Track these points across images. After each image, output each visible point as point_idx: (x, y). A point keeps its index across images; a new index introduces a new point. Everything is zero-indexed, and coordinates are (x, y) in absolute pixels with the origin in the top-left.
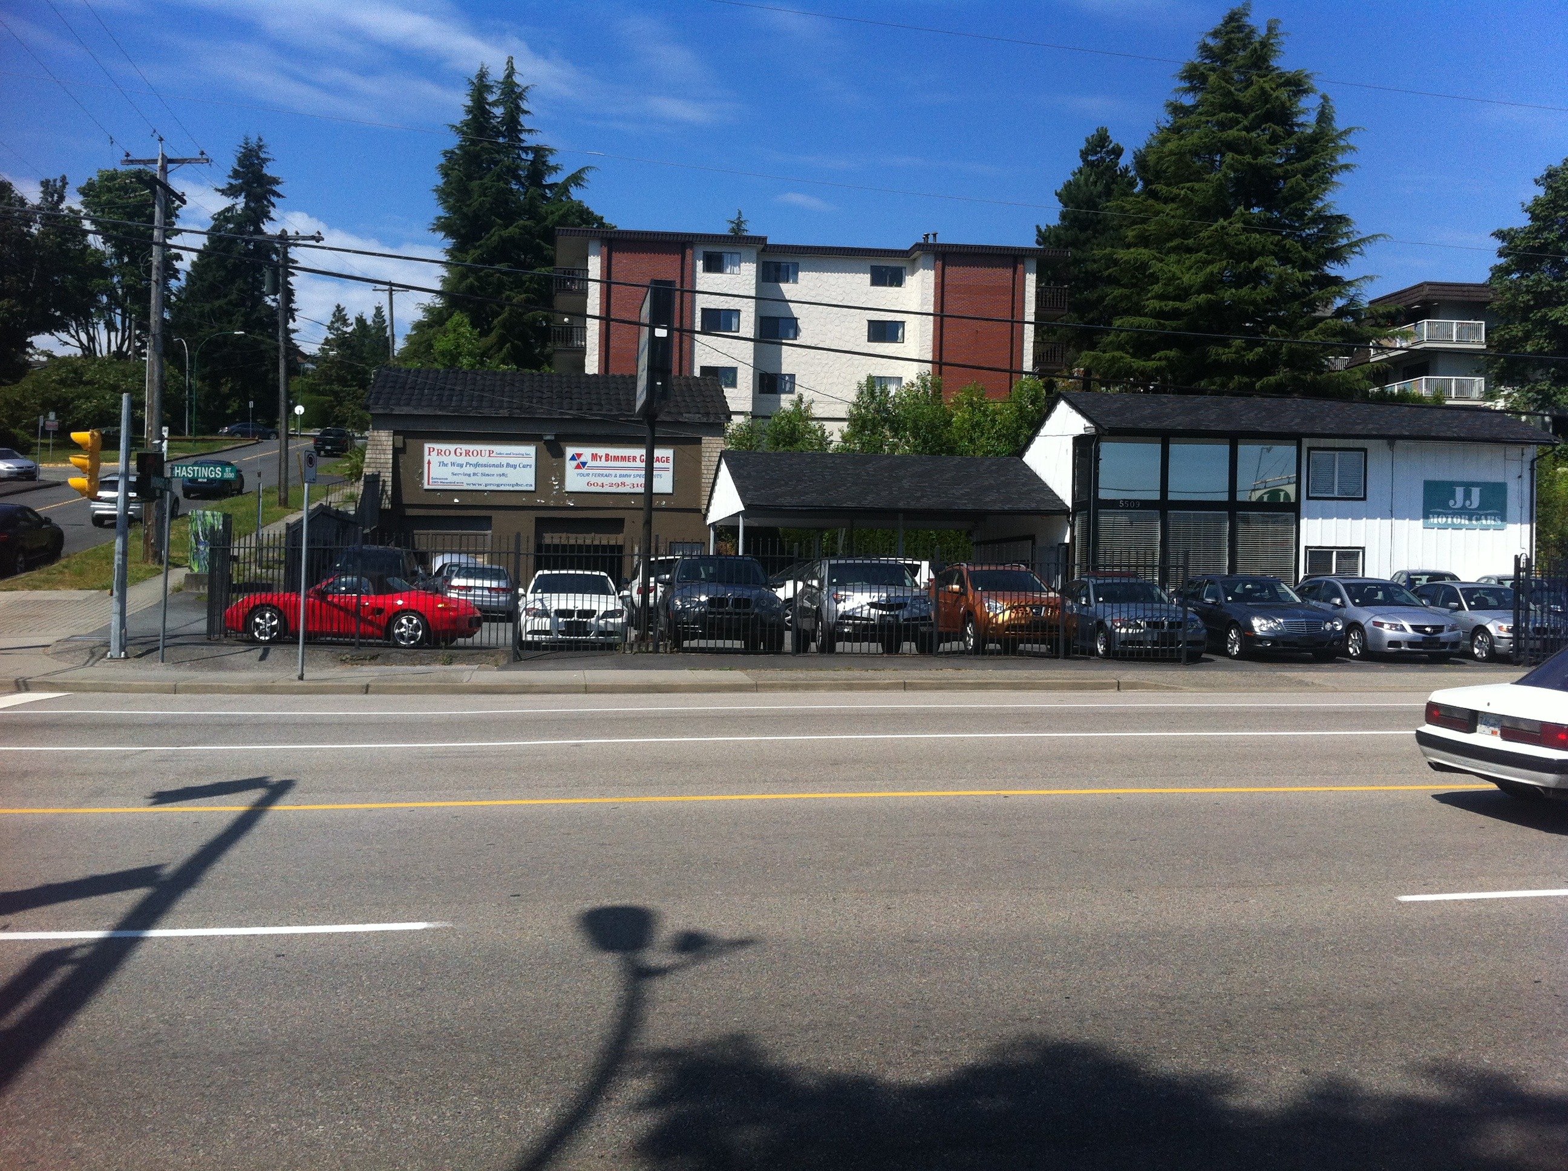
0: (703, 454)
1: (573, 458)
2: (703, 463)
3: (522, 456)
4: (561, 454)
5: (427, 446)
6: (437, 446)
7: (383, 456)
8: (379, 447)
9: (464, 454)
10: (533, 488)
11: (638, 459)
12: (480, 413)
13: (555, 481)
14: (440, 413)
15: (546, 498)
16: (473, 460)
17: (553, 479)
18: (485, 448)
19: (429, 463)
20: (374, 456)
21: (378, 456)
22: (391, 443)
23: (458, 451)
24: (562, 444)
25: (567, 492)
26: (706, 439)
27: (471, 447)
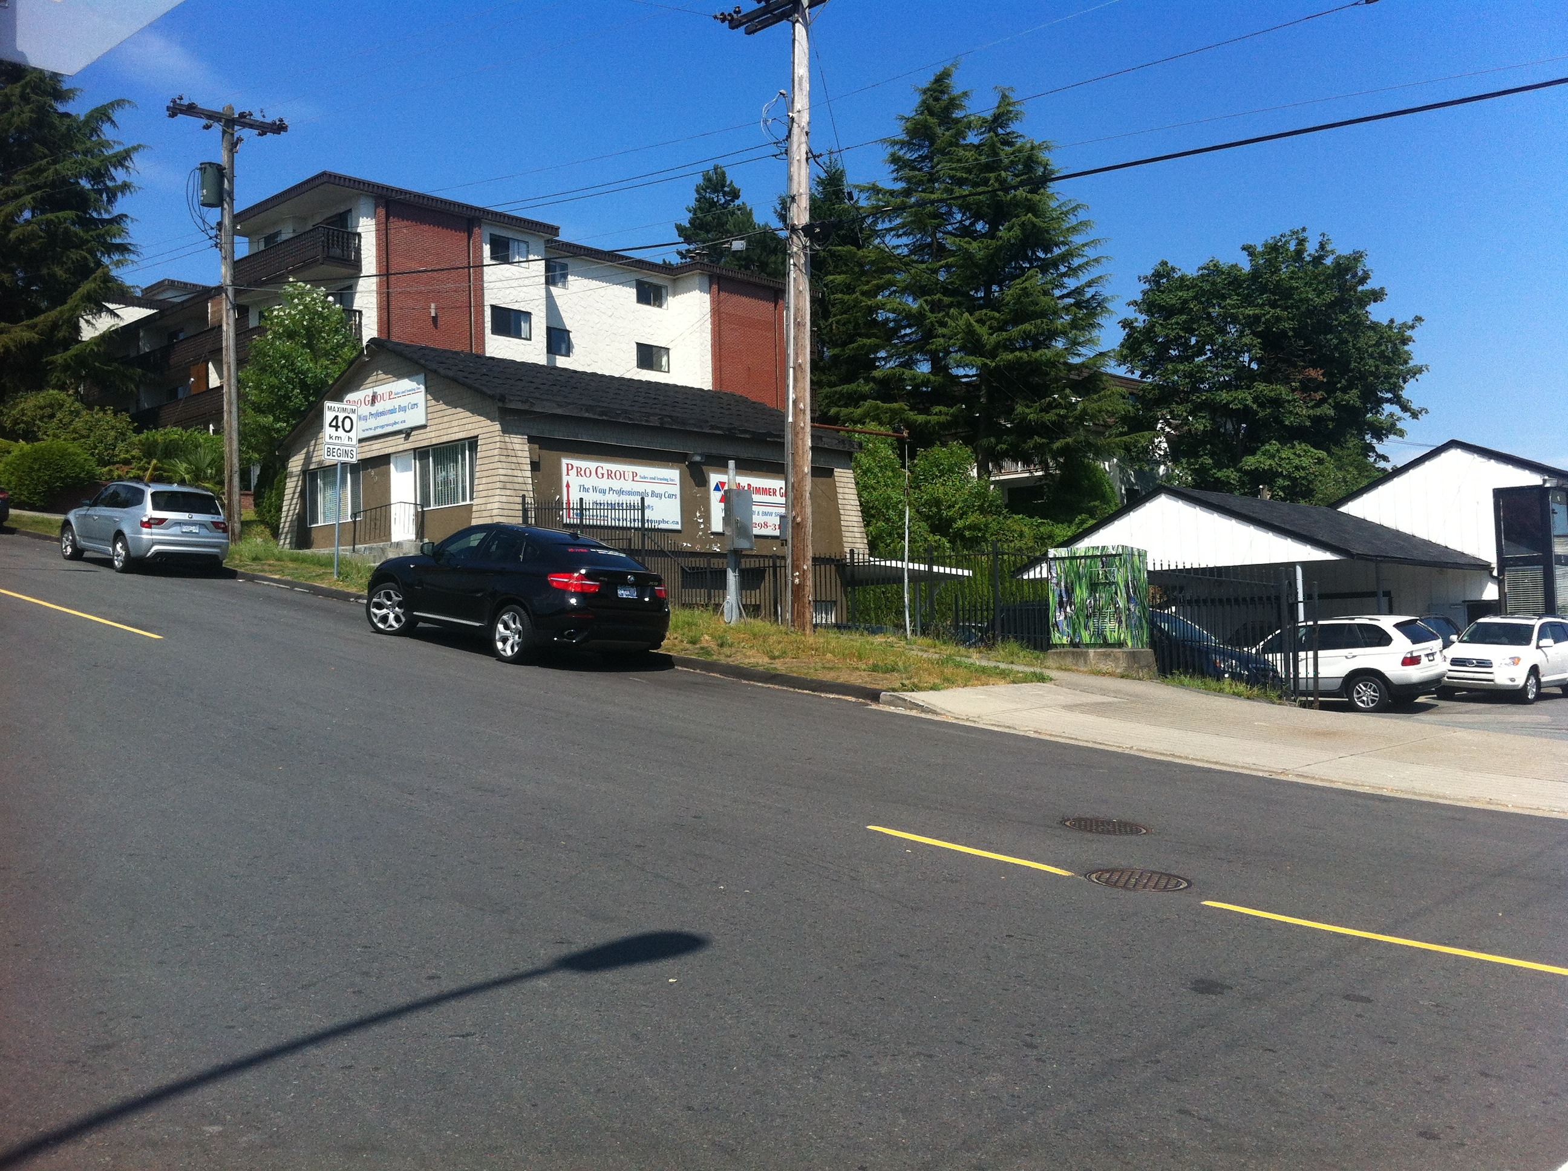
0: (839, 490)
1: (717, 488)
2: (840, 501)
3: (666, 481)
4: (703, 482)
5: (565, 462)
6: (577, 463)
7: (518, 473)
8: (514, 460)
9: (606, 476)
10: (678, 527)
11: (778, 493)
12: (631, 419)
13: (700, 517)
14: (587, 415)
15: (692, 539)
16: (616, 484)
17: (698, 514)
18: (628, 468)
19: (568, 486)
20: (510, 472)
21: (516, 473)
22: (527, 454)
23: (600, 471)
24: (704, 468)
25: (713, 533)
26: (838, 471)
27: (614, 467)
